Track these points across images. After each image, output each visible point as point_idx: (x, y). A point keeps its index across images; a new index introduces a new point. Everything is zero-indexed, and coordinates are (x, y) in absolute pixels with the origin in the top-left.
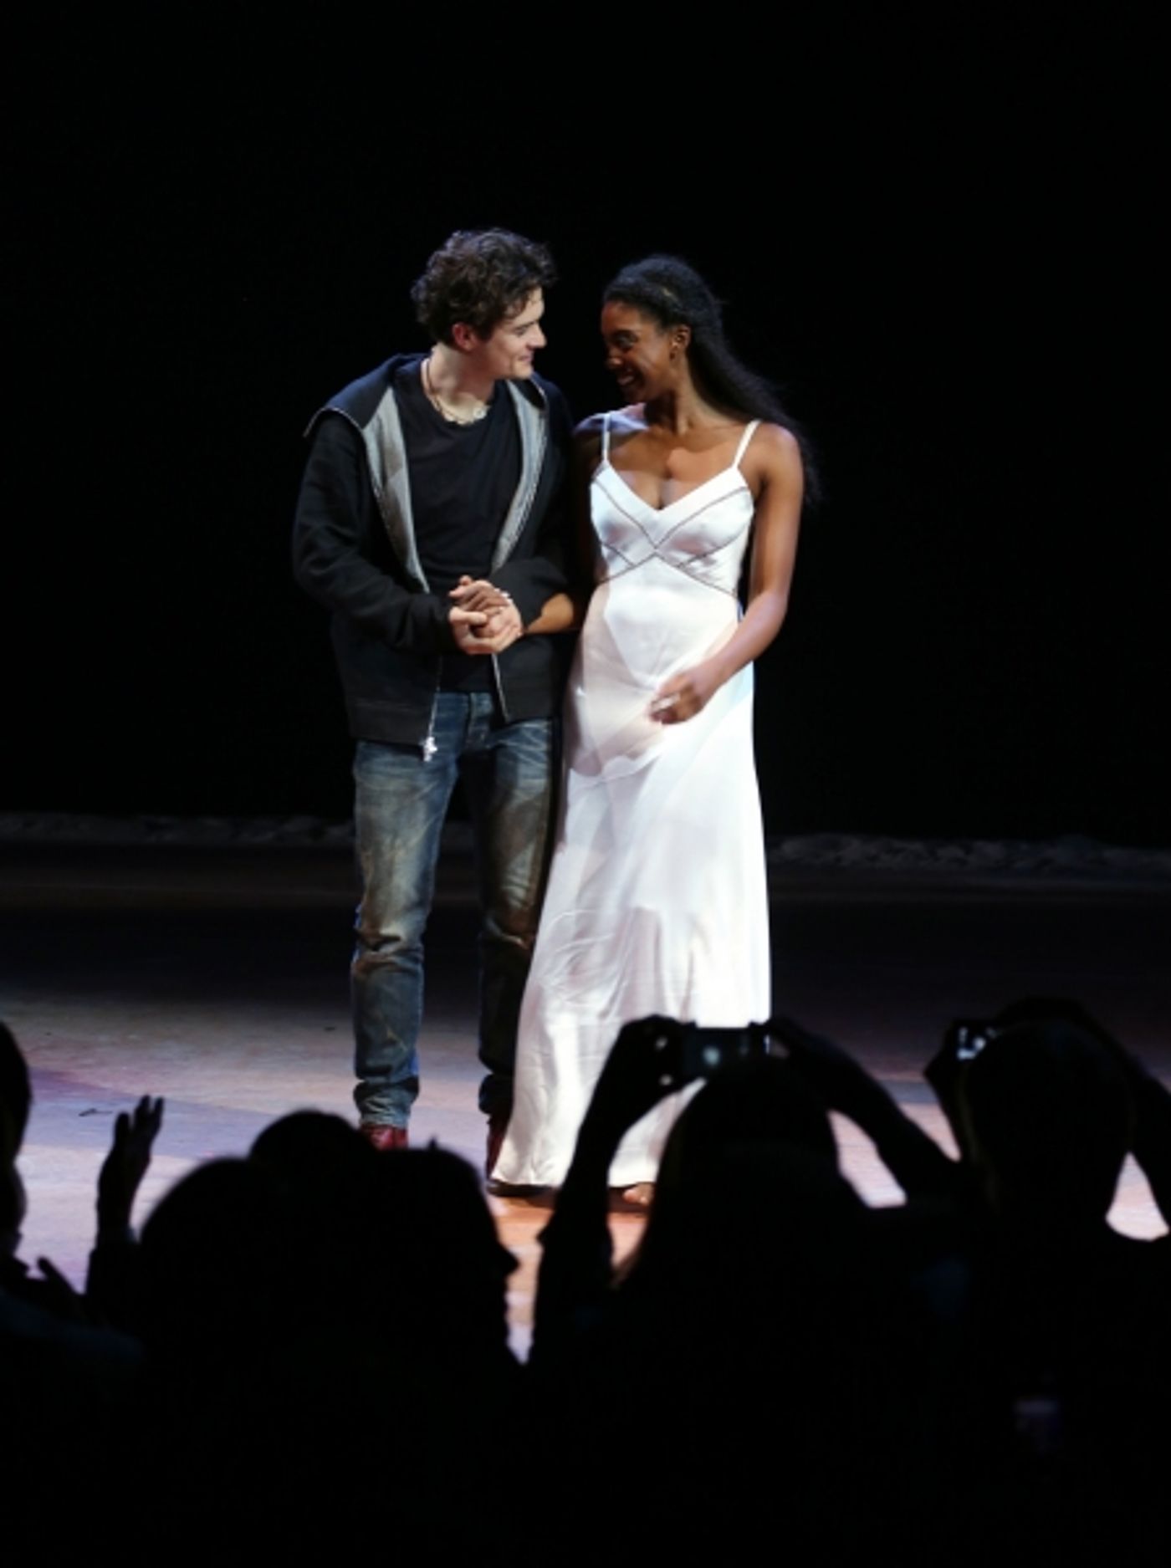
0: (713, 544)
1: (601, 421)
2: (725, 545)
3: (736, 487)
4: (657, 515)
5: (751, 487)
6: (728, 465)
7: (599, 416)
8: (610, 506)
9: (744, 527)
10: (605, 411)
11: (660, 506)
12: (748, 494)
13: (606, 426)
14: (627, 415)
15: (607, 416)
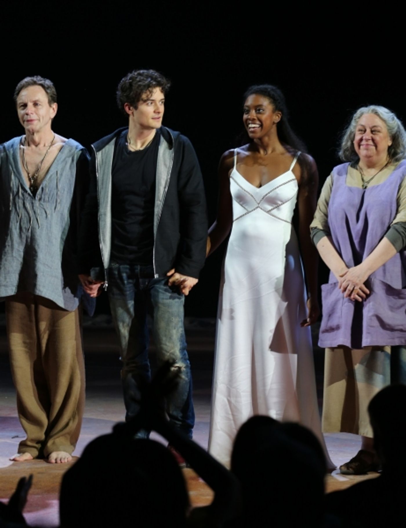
0: (281, 201)
1: (233, 152)
2: (286, 202)
3: (291, 179)
4: (258, 190)
5: (297, 179)
6: (288, 170)
7: (232, 150)
8: (238, 188)
9: (295, 195)
10: (234, 148)
11: (260, 186)
12: (296, 181)
13: (236, 153)
14: (243, 149)
15: (236, 150)
